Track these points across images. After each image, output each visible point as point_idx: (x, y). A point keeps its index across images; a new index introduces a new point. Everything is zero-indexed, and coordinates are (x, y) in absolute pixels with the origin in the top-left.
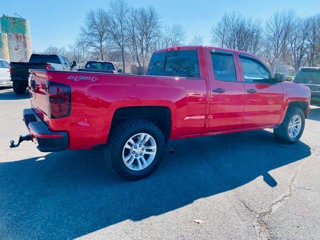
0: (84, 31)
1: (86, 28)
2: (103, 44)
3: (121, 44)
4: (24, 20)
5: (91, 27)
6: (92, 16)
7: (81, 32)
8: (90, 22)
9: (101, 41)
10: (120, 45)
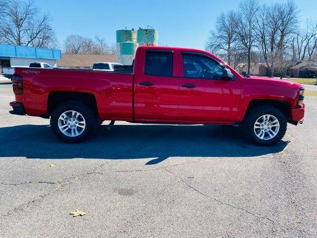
0: (214, 34)
1: (216, 32)
2: (230, 46)
3: (248, 44)
4: (153, 31)
5: (220, 30)
6: (222, 20)
7: (210, 35)
8: (220, 25)
9: (229, 43)
10: (246, 46)
